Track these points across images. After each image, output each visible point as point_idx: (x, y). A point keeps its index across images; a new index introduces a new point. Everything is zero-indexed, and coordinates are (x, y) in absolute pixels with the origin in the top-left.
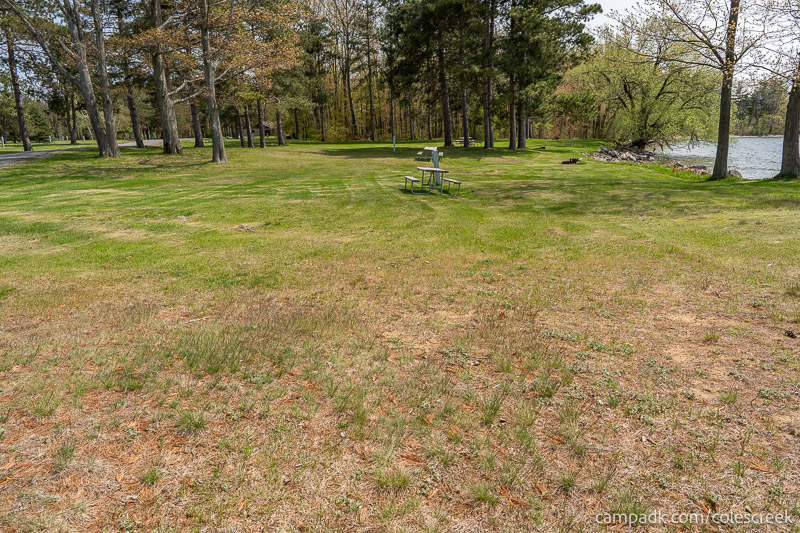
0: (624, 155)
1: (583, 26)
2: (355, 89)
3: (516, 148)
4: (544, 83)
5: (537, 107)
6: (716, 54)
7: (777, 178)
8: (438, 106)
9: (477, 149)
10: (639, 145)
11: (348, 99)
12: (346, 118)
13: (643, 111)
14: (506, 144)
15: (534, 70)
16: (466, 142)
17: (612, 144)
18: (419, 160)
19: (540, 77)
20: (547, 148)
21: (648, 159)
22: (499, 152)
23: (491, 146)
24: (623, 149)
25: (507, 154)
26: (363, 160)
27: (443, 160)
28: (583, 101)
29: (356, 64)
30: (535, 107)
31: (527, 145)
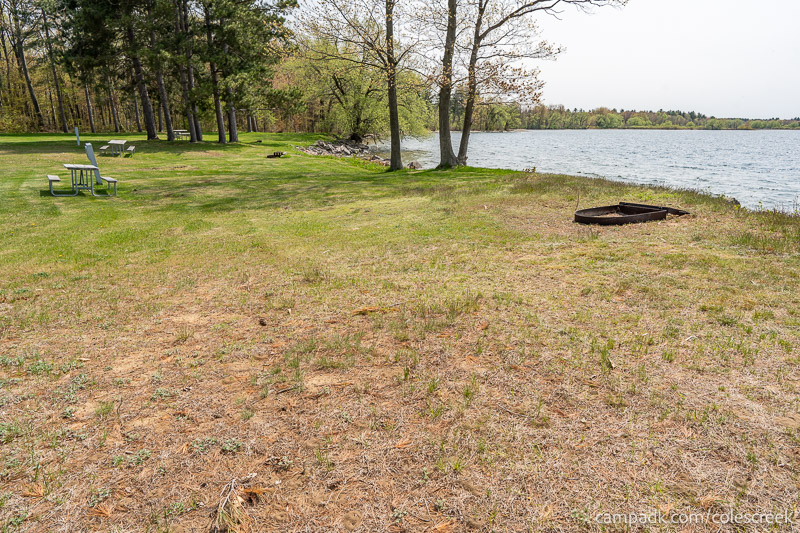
0: (339, 149)
1: (283, 20)
2: (33, 69)
3: (228, 141)
4: (245, 75)
5: (241, 99)
6: (380, 55)
7: (438, 168)
8: (137, 93)
9: (182, 142)
10: (356, 138)
11: (25, 82)
12: (26, 103)
13: (356, 106)
14: (216, 138)
15: (233, 60)
16: (170, 135)
17: (331, 138)
18: (105, 155)
19: (241, 67)
20: (263, 142)
21: (361, 152)
22: (208, 146)
23: (199, 139)
24: (338, 142)
25: (214, 148)
26: (25, 156)
27: (136, 155)
28: (291, 95)
29: (31, 40)
30: (237, 99)
31: (239, 139)
